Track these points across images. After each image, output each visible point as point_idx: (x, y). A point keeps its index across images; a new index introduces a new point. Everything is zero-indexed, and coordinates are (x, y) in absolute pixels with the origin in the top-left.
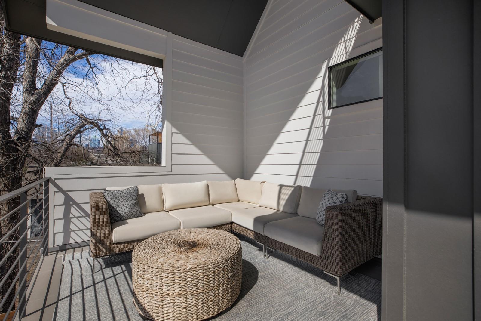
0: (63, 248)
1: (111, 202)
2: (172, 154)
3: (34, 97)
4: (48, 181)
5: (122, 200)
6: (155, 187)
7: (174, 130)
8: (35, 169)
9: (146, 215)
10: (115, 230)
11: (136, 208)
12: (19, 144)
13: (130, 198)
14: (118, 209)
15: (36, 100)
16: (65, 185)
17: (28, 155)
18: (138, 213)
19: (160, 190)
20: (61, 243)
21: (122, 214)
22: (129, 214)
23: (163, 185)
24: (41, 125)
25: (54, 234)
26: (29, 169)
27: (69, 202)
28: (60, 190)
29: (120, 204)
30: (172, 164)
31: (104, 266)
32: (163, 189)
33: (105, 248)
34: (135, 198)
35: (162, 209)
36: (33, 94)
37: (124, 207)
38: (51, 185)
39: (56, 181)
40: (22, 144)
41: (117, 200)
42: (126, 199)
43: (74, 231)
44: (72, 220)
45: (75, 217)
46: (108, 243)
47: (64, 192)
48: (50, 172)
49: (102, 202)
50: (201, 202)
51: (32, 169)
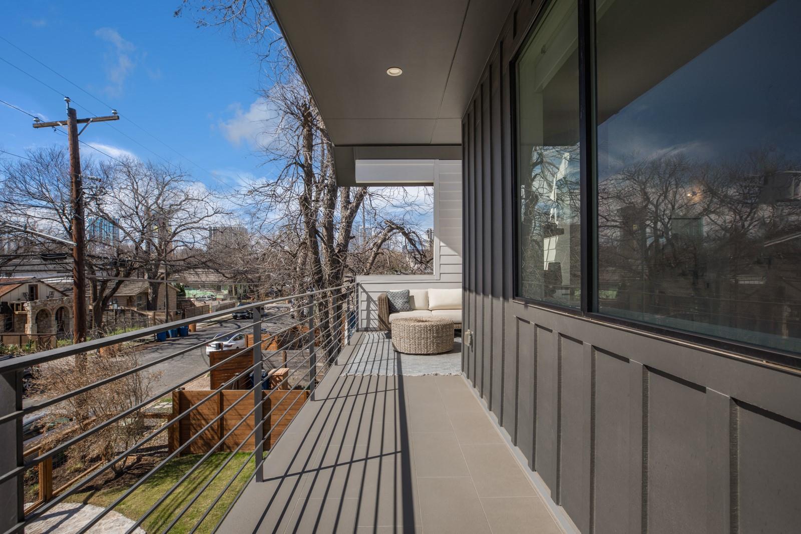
0: (367, 330)
1: (391, 299)
2: (440, 264)
3: (349, 211)
4: (358, 284)
5: (397, 298)
6: (423, 291)
7: (442, 244)
8: (350, 279)
9: (414, 311)
10: (391, 315)
11: (407, 305)
12: (340, 257)
13: (403, 298)
14: (395, 304)
15: (350, 213)
16: (367, 288)
17: (346, 266)
18: (408, 308)
19: (427, 293)
20: (365, 327)
21: (397, 308)
22: (402, 308)
23: (429, 290)
24: (354, 237)
25: (362, 320)
26: (345, 279)
27: (369, 300)
28: (365, 291)
29: (396, 301)
30: (440, 274)
31: (385, 337)
32: (429, 293)
33: (385, 326)
34: (406, 298)
35: (427, 308)
36: (348, 209)
37: (398, 303)
38: (359, 287)
39: (362, 285)
40: (342, 256)
41: (394, 298)
42: (400, 298)
43: (372, 319)
44: (372, 312)
45: (373, 310)
46: (386, 322)
47: (367, 293)
48: (360, 279)
49: (384, 297)
50: (456, 305)
51: (348, 279)
